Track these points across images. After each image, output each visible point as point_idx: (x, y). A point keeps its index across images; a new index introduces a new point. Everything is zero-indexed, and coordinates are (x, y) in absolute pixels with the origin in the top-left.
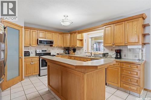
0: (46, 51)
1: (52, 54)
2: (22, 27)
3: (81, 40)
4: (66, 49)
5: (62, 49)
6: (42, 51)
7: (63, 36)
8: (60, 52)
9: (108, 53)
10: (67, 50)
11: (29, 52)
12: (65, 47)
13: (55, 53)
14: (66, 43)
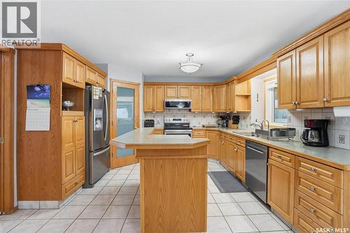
0: (180, 120)
1: (191, 126)
2: (139, 84)
3: (247, 97)
4: (221, 117)
5: (214, 117)
6: (174, 120)
7: (213, 91)
8: (209, 123)
9: (295, 129)
10: (223, 118)
11: (153, 121)
12: (219, 113)
13: (199, 123)
14: (219, 105)
